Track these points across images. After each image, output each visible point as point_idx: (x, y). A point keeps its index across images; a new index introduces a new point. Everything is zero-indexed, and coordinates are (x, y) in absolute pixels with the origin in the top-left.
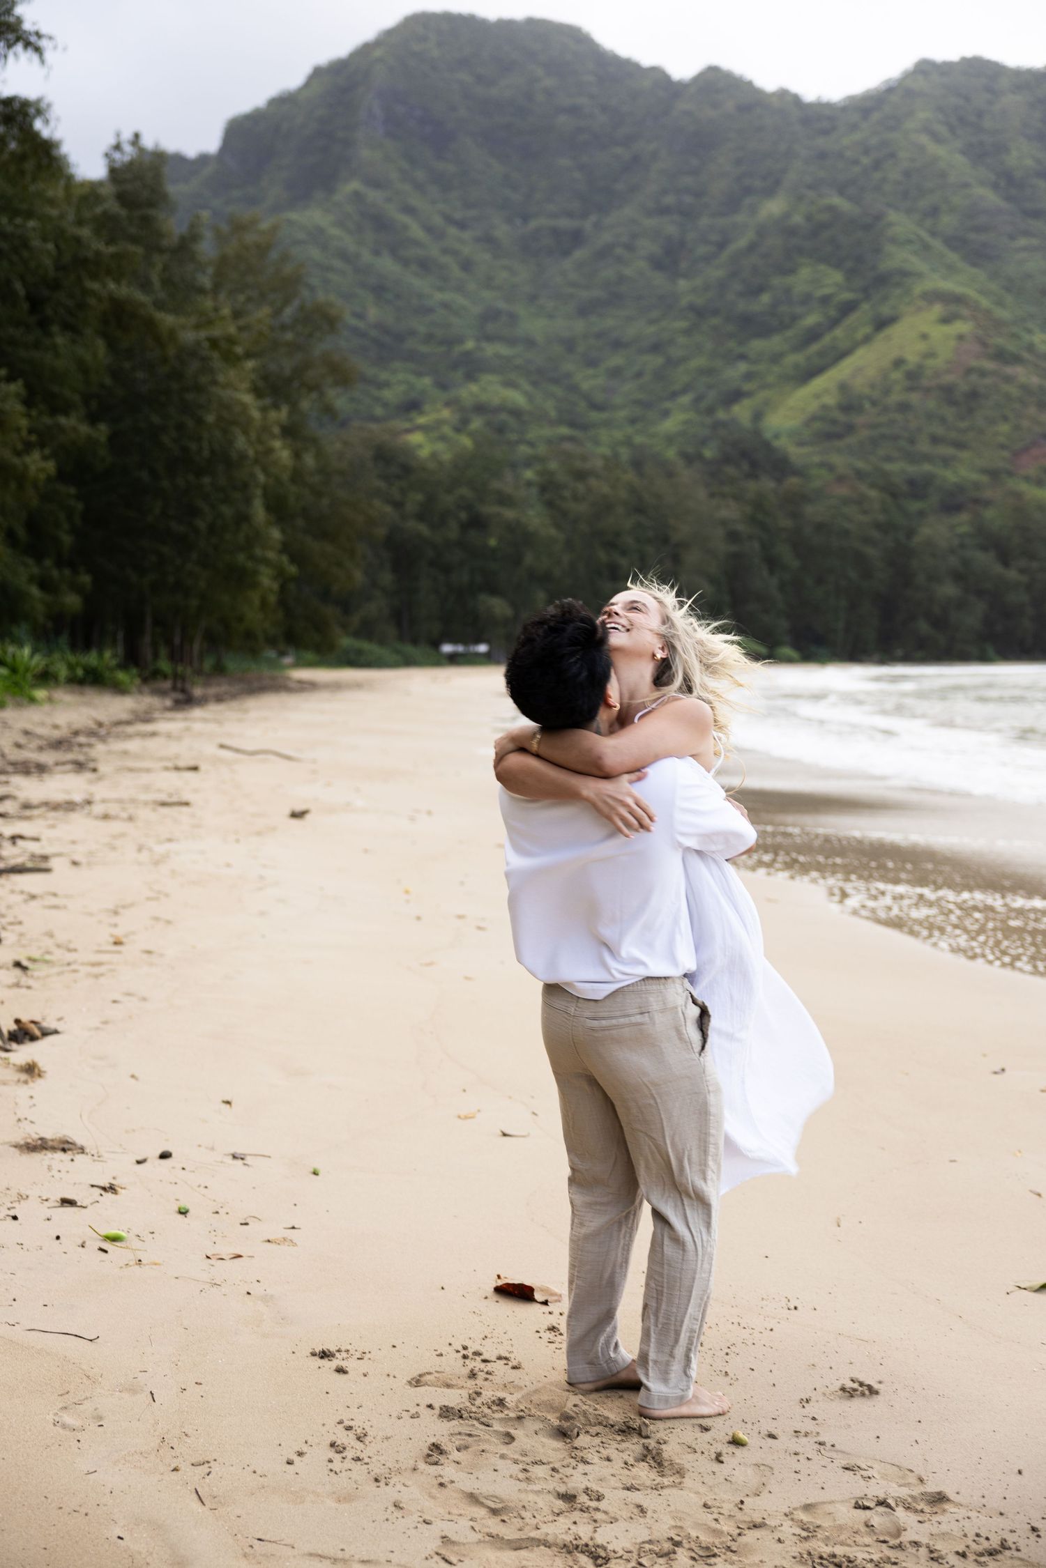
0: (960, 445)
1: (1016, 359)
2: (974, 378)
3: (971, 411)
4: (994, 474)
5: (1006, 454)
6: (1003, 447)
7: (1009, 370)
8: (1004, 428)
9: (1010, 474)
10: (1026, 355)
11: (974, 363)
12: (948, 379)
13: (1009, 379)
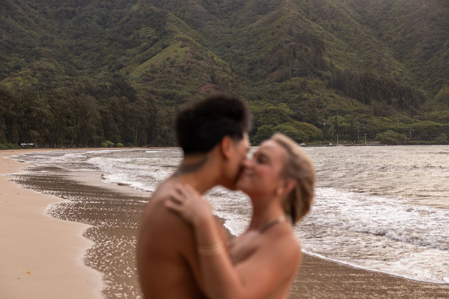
0: (184, 84)
1: (202, 59)
2: (189, 64)
3: (188, 74)
4: (193, 93)
5: (197, 87)
6: (196, 85)
7: (200, 62)
8: (197, 79)
9: (197, 93)
10: (205, 57)
11: (190, 60)
12: (183, 64)
13: (199, 64)
